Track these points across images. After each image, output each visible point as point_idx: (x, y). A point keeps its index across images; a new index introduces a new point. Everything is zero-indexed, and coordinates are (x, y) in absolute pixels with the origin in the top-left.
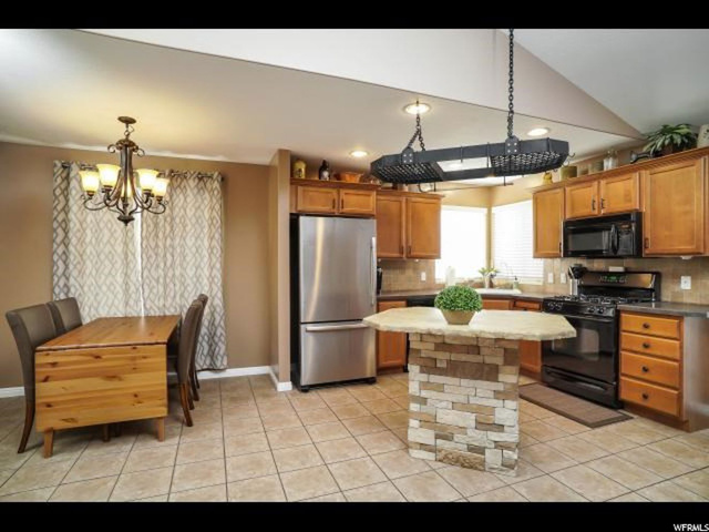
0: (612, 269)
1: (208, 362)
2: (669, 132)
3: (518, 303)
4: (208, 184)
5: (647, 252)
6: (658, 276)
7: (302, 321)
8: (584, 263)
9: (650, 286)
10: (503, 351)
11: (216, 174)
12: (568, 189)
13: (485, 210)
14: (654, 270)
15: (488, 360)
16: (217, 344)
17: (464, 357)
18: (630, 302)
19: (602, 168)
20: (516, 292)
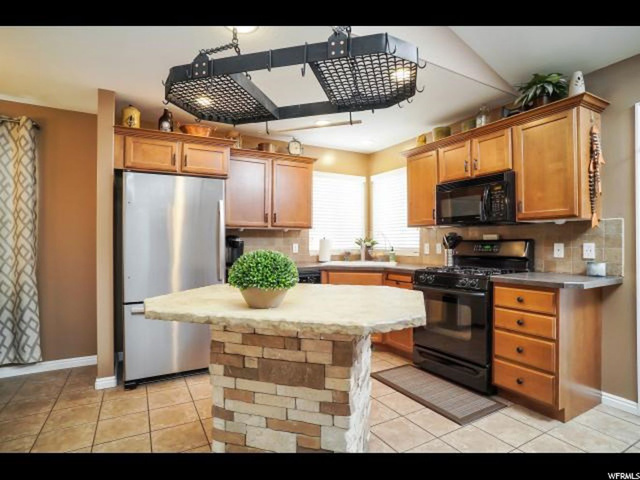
0: (486, 237)
1: (11, 356)
2: (540, 82)
3: (391, 276)
4: (13, 132)
5: (520, 216)
6: (532, 245)
7: (126, 301)
8: (459, 231)
9: (524, 255)
10: (331, 344)
11: (24, 118)
12: (441, 150)
13: (363, 179)
14: (527, 237)
15: (312, 358)
16: (23, 332)
17: (280, 354)
18: (502, 273)
19: (475, 124)
20: (392, 264)
